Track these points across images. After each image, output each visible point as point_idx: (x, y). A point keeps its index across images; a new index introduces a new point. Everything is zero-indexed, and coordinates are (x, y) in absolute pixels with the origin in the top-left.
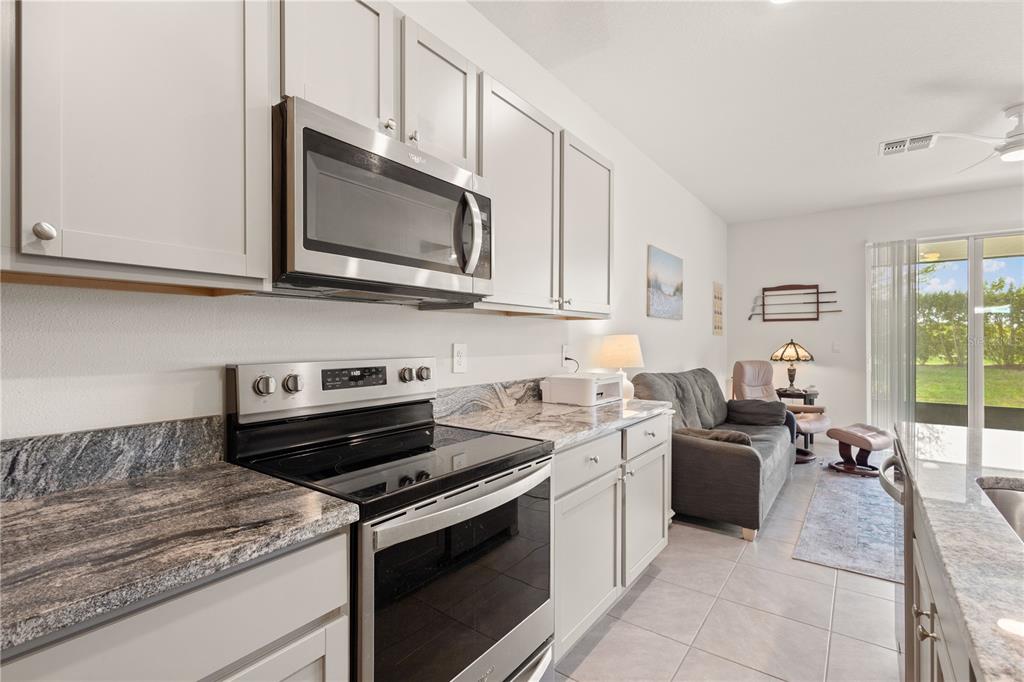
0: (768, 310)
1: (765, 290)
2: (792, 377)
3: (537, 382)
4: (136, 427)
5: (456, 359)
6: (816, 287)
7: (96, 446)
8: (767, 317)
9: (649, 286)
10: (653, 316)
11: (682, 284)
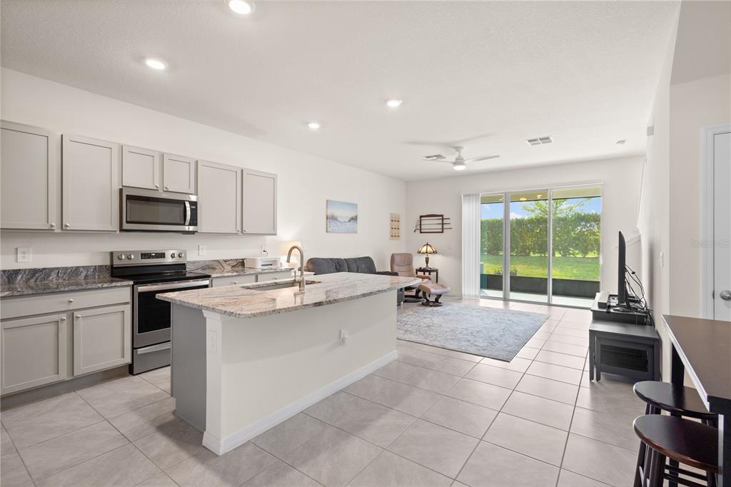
0: (423, 227)
1: (421, 217)
2: (427, 262)
3: (243, 260)
4: (87, 267)
5: (200, 251)
6: (442, 216)
7: (76, 271)
8: (422, 231)
9: (327, 218)
10: (330, 232)
11: (357, 216)
